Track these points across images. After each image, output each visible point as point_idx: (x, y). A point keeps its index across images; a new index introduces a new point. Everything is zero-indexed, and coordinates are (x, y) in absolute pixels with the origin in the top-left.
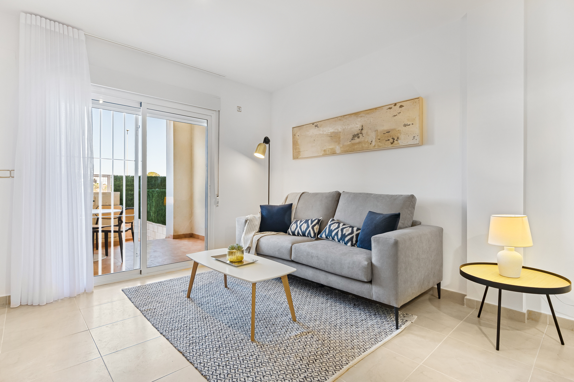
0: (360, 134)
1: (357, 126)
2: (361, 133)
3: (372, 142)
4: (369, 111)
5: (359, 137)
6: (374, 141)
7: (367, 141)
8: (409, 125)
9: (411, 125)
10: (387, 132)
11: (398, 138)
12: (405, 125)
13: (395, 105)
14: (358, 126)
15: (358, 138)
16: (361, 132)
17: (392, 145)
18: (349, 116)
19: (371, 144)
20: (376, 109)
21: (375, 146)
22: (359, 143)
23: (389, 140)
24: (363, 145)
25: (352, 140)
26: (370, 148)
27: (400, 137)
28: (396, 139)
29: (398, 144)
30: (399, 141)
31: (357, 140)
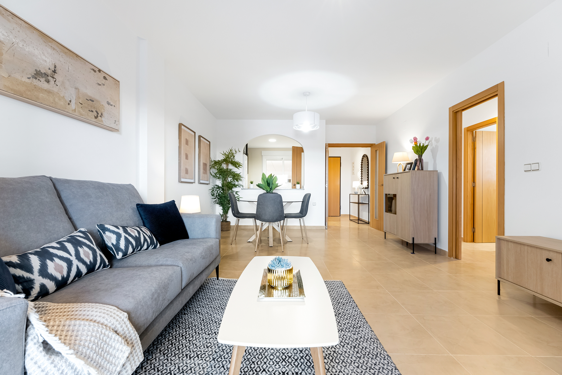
0: (51, 77)
1: (44, 57)
2: (53, 78)
3: (70, 101)
4: (66, 51)
5: (48, 82)
6: (73, 102)
7: (62, 96)
8: (112, 105)
9: (113, 106)
10: (90, 100)
11: (102, 114)
12: (108, 103)
13: (100, 71)
14: (48, 60)
15: (46, 81)
16: (52, 74)
17: (95, 120)
18: (27, 25)
19: (69, 104)
20: (77, 56)
21: (75, 110)
22: (49, 92)
23: (92, 111)
24: (57, 100)
25: (34, 80)
26: (66, 110)
27: (104, 114)
28: (100, 114)
29: (102, 121)
30: (103, 119)
31: (42, 84)
